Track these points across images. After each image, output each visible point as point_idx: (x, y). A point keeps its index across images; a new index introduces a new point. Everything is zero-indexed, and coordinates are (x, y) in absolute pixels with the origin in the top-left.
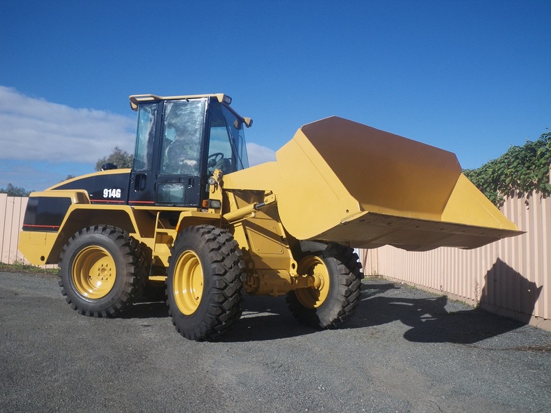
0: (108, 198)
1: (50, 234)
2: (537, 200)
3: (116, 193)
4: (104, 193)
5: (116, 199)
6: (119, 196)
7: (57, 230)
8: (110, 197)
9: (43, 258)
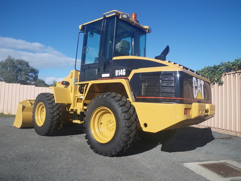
2: (217, 86)
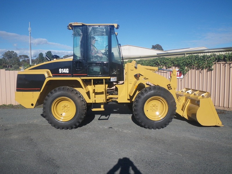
0: (62, 73)
1: (35, 93)
2: (205, 72)
3: (66, 71)
4: (60, 71)
5: (66, 73)
6: (68, 72)
7: (40, 90)
8: (63, 72)
9: (32, 105)
